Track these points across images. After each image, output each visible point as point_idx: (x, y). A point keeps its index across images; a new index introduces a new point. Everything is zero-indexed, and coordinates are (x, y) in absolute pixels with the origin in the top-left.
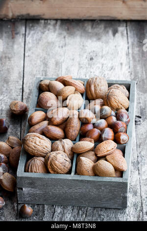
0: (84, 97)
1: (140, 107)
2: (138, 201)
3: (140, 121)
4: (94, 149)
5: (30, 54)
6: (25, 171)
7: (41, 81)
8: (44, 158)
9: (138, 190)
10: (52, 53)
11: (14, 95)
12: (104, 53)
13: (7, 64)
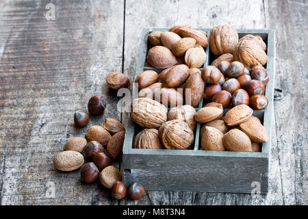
0: (208, 52)
1: (281, 77)
2: (279, 199)
3: (280, 96)
4: (223, 117)
5: (131, 12)
6: (133, 147)
7: (150, 32)
8: (158, 129)
9: (278, 185)
10: (161, 9)
11: (112, 65)
12: (231, 7)
13: (102, 24)
